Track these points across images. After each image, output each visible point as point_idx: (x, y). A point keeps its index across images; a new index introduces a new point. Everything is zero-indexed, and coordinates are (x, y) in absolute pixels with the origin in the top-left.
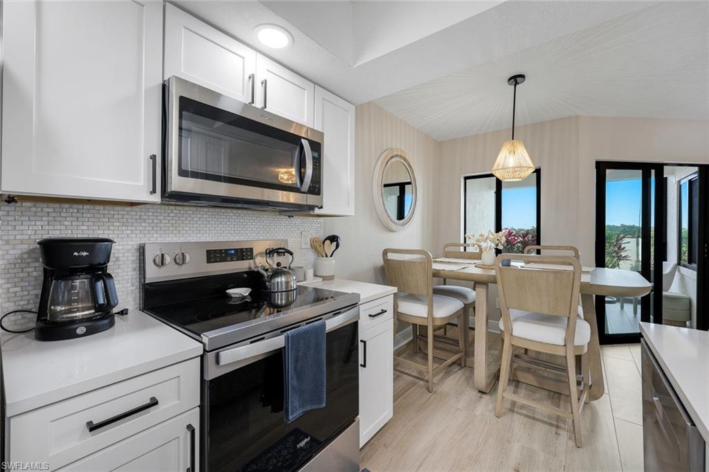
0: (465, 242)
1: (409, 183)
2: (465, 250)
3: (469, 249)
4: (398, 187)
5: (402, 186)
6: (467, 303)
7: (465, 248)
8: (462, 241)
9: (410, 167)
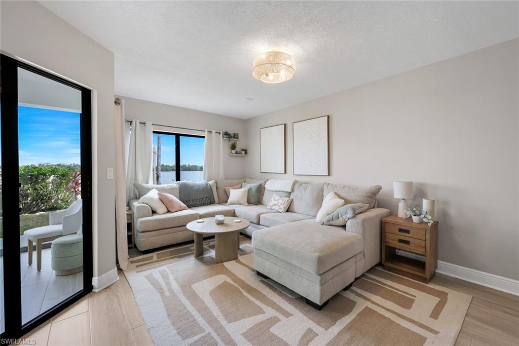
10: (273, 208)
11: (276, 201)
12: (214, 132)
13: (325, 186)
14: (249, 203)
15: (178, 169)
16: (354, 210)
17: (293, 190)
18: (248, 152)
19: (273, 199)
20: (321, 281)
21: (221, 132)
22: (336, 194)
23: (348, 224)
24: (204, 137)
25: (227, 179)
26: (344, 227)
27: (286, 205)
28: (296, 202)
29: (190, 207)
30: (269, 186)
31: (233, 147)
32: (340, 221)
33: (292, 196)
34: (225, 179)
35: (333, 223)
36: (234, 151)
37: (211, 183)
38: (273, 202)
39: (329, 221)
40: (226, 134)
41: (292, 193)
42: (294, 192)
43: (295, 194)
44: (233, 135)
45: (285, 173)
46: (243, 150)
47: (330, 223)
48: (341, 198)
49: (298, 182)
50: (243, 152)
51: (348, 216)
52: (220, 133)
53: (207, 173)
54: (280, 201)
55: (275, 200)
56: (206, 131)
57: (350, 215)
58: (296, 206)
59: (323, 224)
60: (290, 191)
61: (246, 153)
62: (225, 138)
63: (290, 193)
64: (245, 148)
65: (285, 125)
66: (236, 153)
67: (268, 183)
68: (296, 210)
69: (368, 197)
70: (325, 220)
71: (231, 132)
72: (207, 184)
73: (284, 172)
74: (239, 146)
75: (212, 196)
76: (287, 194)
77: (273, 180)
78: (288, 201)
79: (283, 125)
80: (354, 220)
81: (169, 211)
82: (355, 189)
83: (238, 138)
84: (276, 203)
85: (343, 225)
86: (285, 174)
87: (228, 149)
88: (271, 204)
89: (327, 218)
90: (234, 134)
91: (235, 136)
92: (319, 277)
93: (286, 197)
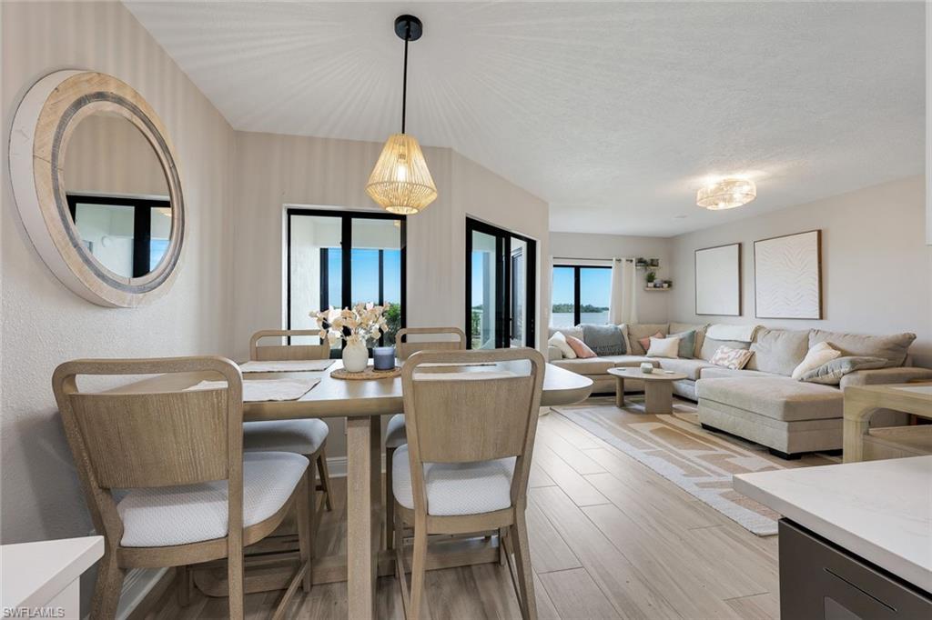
0: (289, 328)
1: (166, 204)
2: (289, 343)
3: (296, 341)
4: (132, 209)
5: (143, 210)
6: (310, 452)
7: (289, 338)
8: (284, 327)
9: (166, 149)
10: (720, 363)
11: (726, 353)
12: (624, 260)
13: (812, 334)
14: (680, 356)
15: (578, 309)
16: (853, 363)
17: (754, 339)
18: (673, 284)
19: (719, 351)
20: (789, 427)
21: (634, 260)
22: (830, 344)
23: (843, 382)
24: (611, 267)
25: (643, 324)
26: (837, 385)
27: (743, 360)
28: (759, 356)
29: (599, 355)
30: (713, 333)
31: (650, 278)
32: (830, 377)
33: (752, 348)
34: (639, 323)
35: (819, 379)
36: (651, 285)
37: (620, 327)
38: (719, 355)
39: (811, 377)
40: (641, 261)
41: (752, 345)
42: (756, 342)
43: (757, 345)
44: (649, 262)
45: (741, 314)
46: (665, 282)
47: (813, 379)
48: (835, 348)
49: (763, 328)
50: (666, 285)
51: (843, 370)
52: (631, 261)
53: (614, 314)
54: (733, 354)
55: (722, 352)
56: (614, 259)
57: (846, 368)
58: (760, 360)
59: (802, 380)
60: (749, 340)
61: (670, 284)
62: (639, 268)
63: (749, 344)
64: (667, 279)
65: (740, 245)
66: (655, 286)
67: (709, 330)
68: (759, 369)
69: (888, 349)
70: (805, 376)
71: (647, 258)
72: (616, 328)
73: (737, 313)
74: (660, 275)
75: (623, 344)
76: (743, 345)
77: (720, 325)
78: (745, 354)
79: (737, 246)
80: (852, 377)
81: (578, 357)
82: (864, 339)
83: (657, 266)
84: (726, 356)
85: (834, 383)
86: (740, 318)
87: (643, 283)
88: (717, 358)
89: (808, 373)
90: (652, 260)
91: (654, 263)
92: (786, 424)
93: (744, 348)
